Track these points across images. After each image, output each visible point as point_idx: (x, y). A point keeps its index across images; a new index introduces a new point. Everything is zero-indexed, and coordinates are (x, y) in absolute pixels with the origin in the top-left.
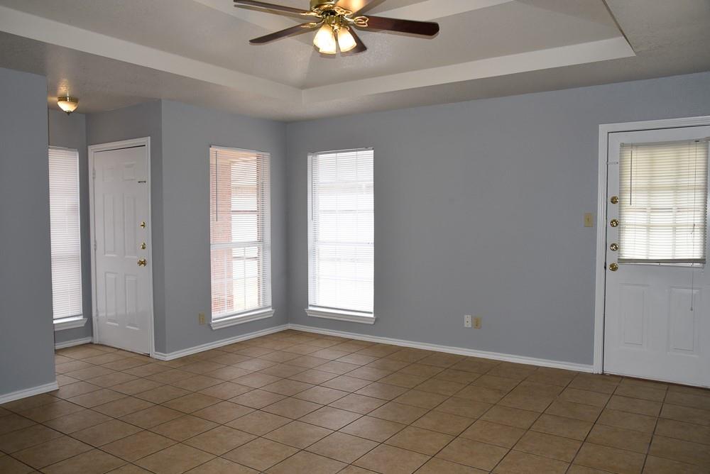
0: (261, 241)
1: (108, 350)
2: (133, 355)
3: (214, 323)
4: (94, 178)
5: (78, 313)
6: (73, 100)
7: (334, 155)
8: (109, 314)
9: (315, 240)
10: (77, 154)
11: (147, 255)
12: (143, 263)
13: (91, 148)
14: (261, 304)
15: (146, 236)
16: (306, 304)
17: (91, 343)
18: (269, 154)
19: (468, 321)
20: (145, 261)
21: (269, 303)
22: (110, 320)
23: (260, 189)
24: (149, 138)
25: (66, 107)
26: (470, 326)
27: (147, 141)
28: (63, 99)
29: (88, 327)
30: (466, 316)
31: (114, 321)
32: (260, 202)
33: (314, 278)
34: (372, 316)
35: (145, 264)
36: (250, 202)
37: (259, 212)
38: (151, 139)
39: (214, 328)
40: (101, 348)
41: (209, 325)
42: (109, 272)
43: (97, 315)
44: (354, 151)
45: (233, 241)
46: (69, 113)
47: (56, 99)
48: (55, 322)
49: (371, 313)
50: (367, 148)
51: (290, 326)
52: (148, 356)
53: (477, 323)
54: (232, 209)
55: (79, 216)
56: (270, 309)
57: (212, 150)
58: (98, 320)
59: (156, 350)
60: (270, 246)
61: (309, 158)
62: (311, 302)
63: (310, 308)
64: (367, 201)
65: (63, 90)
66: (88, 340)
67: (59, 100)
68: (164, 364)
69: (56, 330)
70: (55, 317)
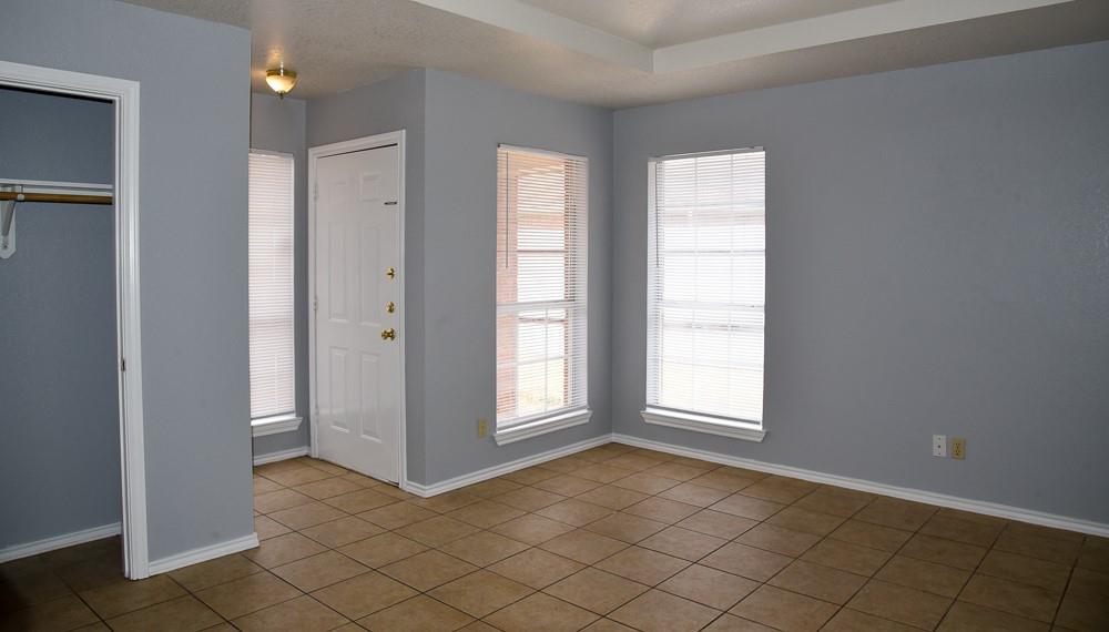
0: (571, 298)
1: (333, 471)
2: (372, 483)
3: (502, 435)
4: (315, 198)
5: (289, 409)
6: (289, 73)
7: (692, 160)
8: (334, 412)
9: (659, 299)
10: (293, 161)
11: (397, 322)
12: (390, 335)
13: (311, 152)
14: (570, 400)
15: (396, 291)
16: (643, 403)
17: (307, 456)
18: (586, 159)
19: (940, 445)
20: (392, 332)
21: (584, 400)
22: (336, 424)
23: (570, 215)
24: (404, 131)
25: (278, 84)
26: (944, 455)
27: (400, 136)
28: (274, 72)
29: (304, 433)
30: (935, 437)
31: (344, 426)
32: (570, 236)
33: (656, 361)
34: (760, 428)
35: (393, 337)
36: (556, 238)
37: (569, 252)
38: (407, 134)
39: (500, 444)
40: (322, 467)
41: (493, 439)
42: (335, 348)
43: (317, 414)
44: (728, 153)
45: (520, 301)
46: (282, 95)
47: (263, 73)
48: (253, 423)
49: (758, 423)
50: (752, 148)
51: (615, 437)
52: (396, 486)
53: (958, 450)
54: (519, 248)
55: (293, 258)
56: (585, 411)
57: (503, 151)
58: (318, 421)
59: (408, 479)
60: (586, 307)
61: (652, 165)
62: (649, 400)
63: (649, 410)
64: (754, 236)
65: (276, 57)
66: (303, 451)
67: (269, 75)
68: (421, 503)
69: (255, 435)
70: (253, 415)
